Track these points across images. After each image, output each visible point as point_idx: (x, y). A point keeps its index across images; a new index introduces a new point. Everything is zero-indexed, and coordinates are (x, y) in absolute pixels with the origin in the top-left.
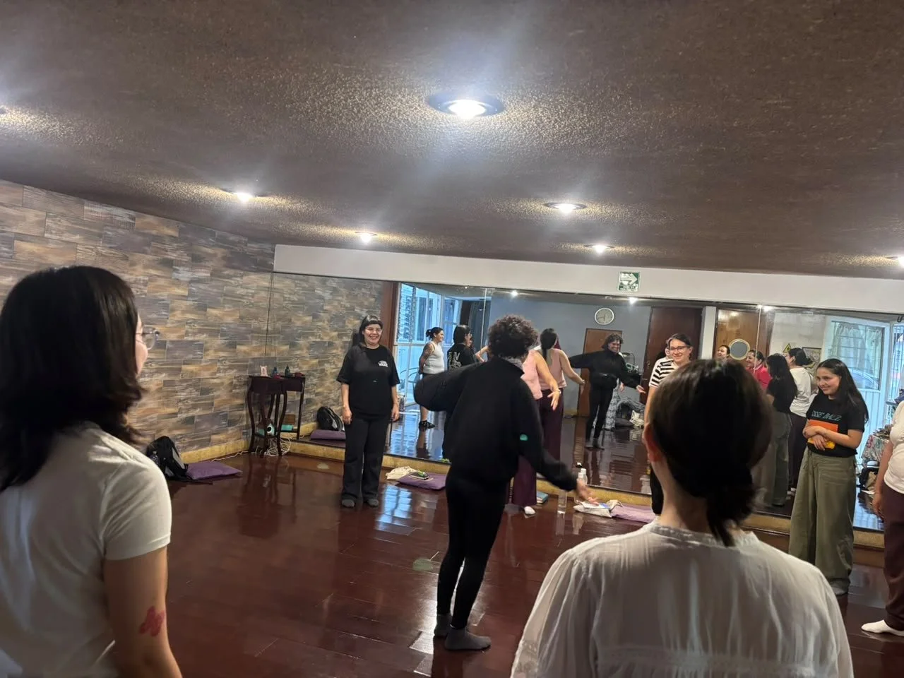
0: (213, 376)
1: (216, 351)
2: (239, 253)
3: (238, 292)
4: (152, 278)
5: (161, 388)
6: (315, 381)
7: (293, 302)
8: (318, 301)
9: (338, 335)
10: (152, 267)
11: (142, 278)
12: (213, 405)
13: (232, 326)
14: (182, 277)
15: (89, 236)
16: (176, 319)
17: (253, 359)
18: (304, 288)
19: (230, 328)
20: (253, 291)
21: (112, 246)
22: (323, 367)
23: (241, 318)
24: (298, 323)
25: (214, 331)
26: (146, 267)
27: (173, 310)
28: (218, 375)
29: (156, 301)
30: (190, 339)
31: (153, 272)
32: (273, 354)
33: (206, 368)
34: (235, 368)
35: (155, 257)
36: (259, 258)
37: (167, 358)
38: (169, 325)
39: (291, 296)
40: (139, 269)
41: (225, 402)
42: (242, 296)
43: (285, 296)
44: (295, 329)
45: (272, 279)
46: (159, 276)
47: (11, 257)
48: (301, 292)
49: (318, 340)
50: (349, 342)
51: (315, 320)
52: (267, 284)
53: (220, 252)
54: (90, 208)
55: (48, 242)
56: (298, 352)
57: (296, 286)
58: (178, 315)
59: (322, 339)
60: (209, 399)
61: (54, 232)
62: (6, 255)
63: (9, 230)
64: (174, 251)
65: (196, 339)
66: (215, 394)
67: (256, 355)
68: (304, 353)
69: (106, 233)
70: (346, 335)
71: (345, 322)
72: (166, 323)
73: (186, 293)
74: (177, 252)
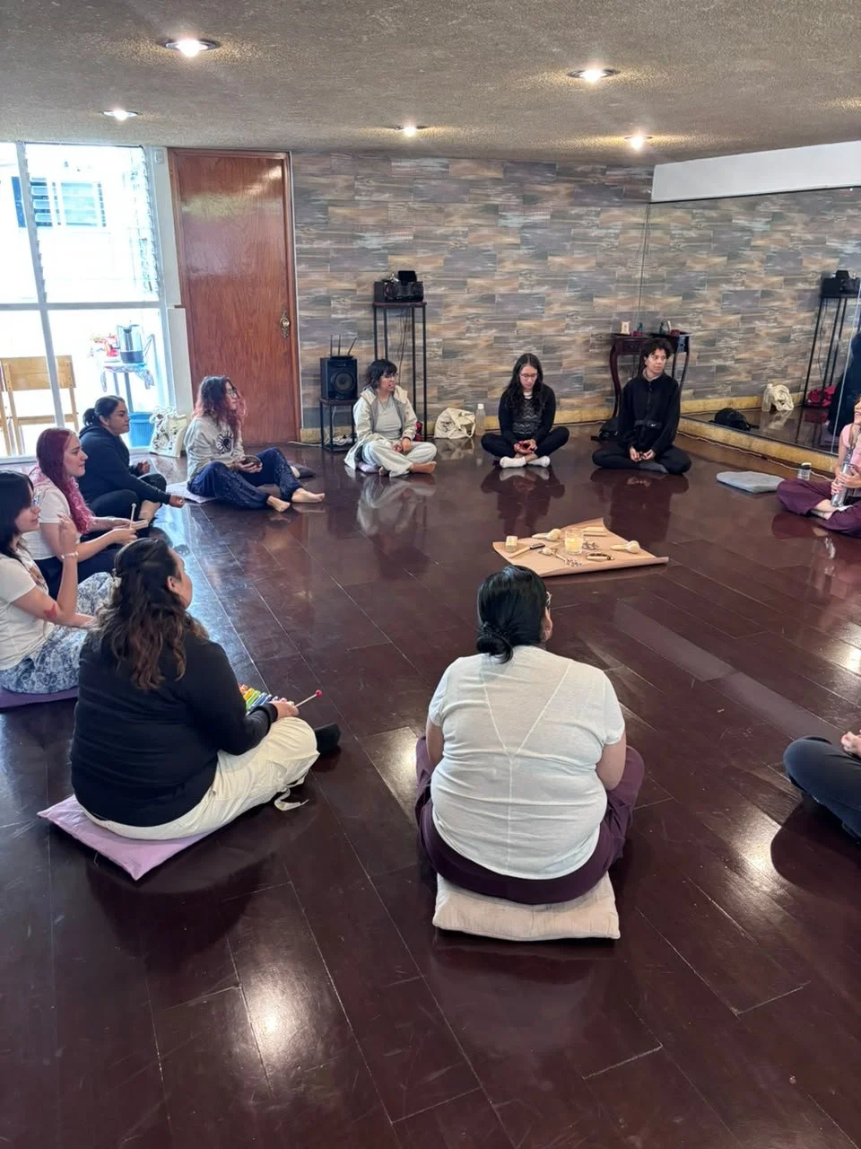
0: (560, 332)
1: (563, 304)
2: (593, 185)
3: (593, 235)
4: (473, 228)
5: (491, 345)
6: (734, 343)
7: (689, 240)
8: (739, 234)
9: (785, 280)
10: (473, 217)
11: (460, 229)
12: (561, 365)
13: (585, 275)
14: (512, 223)
15: (398, 192)
16: (506, 270)
17: (620, 314)
18: (709, 219)
19: (580, 277)
20: (616, 231)
21: (424, 199)
22: (753, 326)
23: (599, 265)
24: (698, 267)
25: (560, 281)
26: (464, 217)
27: (502, 261)
28: (566, 332)
29: (479, 252)
30: (527, 291)
31: (473, 221)
32: (652, 308)
33: (549, 324)
34: (593, 324)
35: (476, 206)
36: (625, 188)
37: (497, 313)
38: (497, 278)
39: (685, 232)
40: (457, 220)
41: (580, 363)
42: (599, 239)
43: (673, 232)
44: (693, 275)
45: (648, 213)
46: (481, 226)
47: (327, 223)
48: (704, 224)
49: (738, 289)
50: (813, 290)
51: (732, 261)
52: (641, 220)
53: (563, 188)
54: (399, 164)
55: (358, 205)
56: (700, 306)
57: (694, 217)
58: (509, 267)
59: (746, 286)
60: (555, 359)
61: (363, 193)
62: (324, 221)
63: (322, 198)
64: (497, 195)
65: (534, 291)
66: (563, 353)
67: (624, 309)
68: (712, 306)
69: (417, 187)
70: (805, 281)
71: (801, 260)
72: (494, 275)
73: (518, 241)
74: (503, 196)
